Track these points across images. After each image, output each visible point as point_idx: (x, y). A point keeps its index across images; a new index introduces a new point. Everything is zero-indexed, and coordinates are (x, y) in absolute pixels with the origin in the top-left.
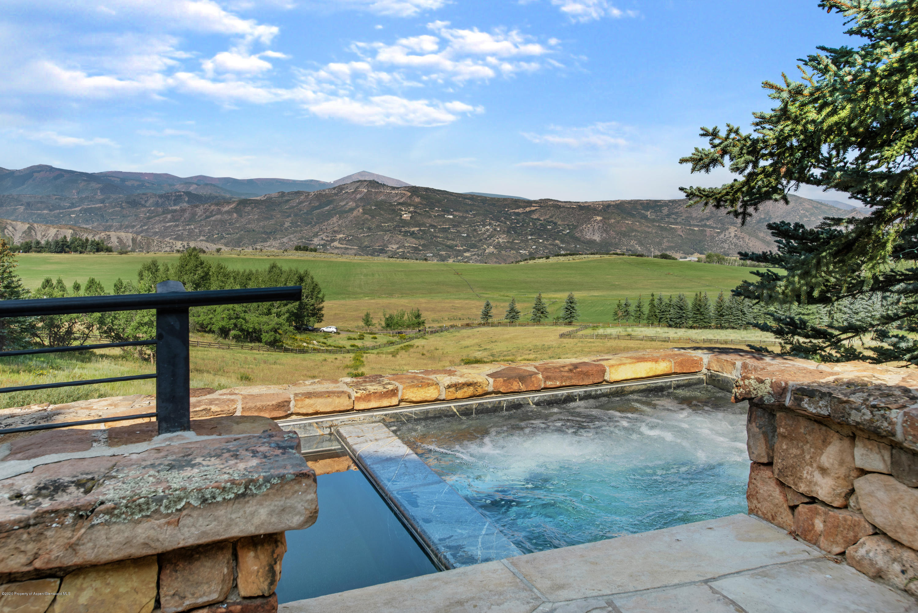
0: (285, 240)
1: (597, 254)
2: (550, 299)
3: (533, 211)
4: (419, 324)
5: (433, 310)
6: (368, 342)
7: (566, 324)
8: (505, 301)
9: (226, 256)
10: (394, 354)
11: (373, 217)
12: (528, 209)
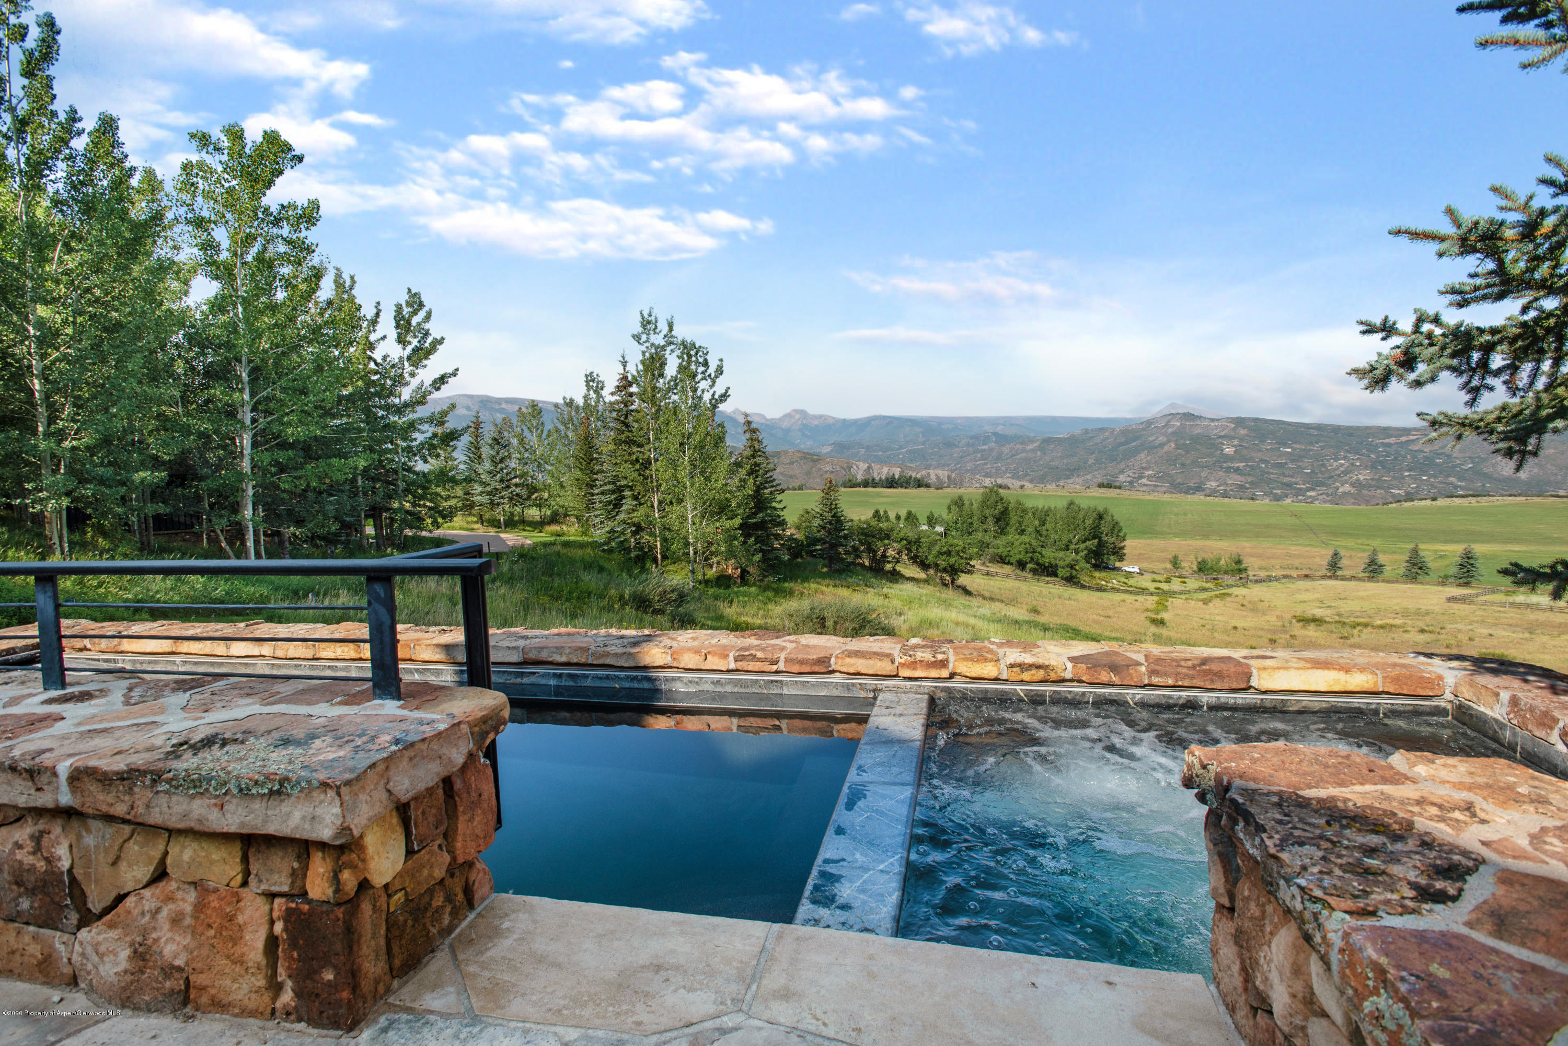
0: (1089, 477)
1: (1519, 495)
2: (1435, 551)
3: (1413, 441)
4: (1240, 571)
5: (1259, 556)
6: (1176, 585)
7: (1459, 585)
8: (1364, 551)
9: (1029, 492)
10: (1205, 602)
11: (1187, 452)
12: (1404, 439)
